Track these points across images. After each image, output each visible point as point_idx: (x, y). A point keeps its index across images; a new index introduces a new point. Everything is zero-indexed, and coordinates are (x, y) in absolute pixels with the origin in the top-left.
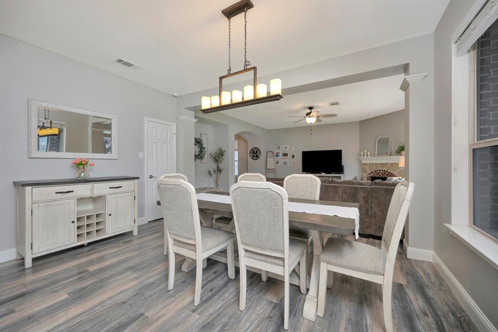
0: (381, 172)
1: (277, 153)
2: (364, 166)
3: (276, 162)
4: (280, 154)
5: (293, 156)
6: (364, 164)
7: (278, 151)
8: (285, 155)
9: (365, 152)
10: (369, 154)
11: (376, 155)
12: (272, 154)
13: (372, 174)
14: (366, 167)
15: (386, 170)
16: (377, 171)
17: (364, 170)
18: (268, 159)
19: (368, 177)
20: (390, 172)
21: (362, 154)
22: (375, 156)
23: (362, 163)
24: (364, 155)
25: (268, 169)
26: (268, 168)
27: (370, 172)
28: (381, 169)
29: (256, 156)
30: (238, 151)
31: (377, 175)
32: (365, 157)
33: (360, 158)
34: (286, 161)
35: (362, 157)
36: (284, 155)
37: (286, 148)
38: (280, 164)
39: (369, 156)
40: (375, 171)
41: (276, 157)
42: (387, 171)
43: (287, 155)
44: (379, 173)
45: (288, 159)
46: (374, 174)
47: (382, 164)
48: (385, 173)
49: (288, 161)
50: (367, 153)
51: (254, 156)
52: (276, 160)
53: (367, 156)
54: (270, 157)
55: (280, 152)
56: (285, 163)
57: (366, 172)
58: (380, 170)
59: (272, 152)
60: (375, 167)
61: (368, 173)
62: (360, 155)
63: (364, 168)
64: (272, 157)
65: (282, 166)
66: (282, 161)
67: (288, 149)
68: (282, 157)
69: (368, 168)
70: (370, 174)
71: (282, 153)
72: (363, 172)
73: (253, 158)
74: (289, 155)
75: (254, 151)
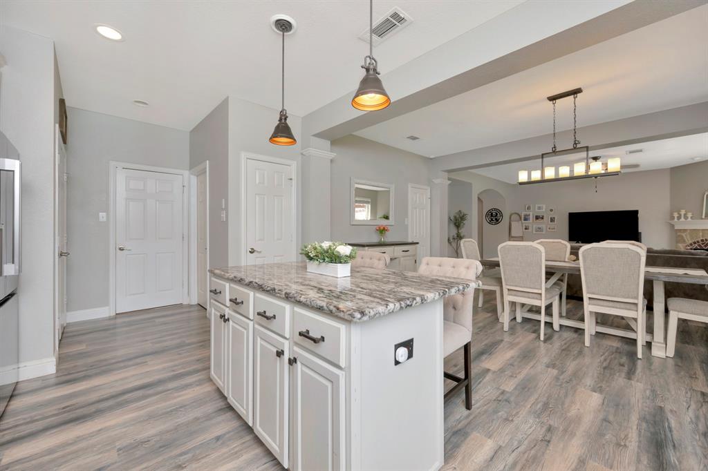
1: (526, 215)
2: (679, 234)
3: (524, 227)
4: (531, 216)
5: (552, 220)
6: (679, 231)
7: (527, 213)
8: (539, 218)
9: (683, 212)
10: (690, 215)
11: (703, 217)
12: (518, 217)
13: (696, 245)
14: (684, 235)
17: (679, 239)
18: (512, 223)
21: (676, 215)
22: (702, 219)
23: (676, 228)
24: (679, 218)
25: (513, 237)
27: (690, 242)
29: (496, 219)
32: (683, 219)
33: (672, 222)
34: (540, 226)
35: (676, 220)
36: (537, 219)
37: (540, 208)
38: (530, 230)
39: (689, 219)
40: (702, 240)
41: (525, 220)
43: (542, 218)
45: (544, 224)
46: (699, 245)
49: (544, 226)
50: (685, 215)
51: (491, 220)
52: (524, 225)
53: (686, 217)
54: (515, 221)
55: (531, 214)
56: (539, 228)
57: (684, 241)
59: (518, 214)
60: (701, 234)
61: (688, 244)
62: (672, 218)
63: (679, 236)
64: (518, 221)
65: (534, 232)
66: (534, 226)
67: (544, 210)
68: (533, 221)
69: (688, 236)
70: (691, 245)
71: (533, 215)
72: (677, 242)
73: (491, 222)
74: (545, 218)
75: (492, 213)
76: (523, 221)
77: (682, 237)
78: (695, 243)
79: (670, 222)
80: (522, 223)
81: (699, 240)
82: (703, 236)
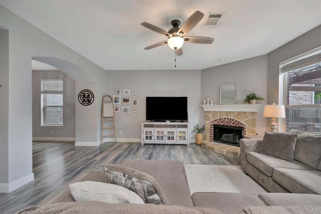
0: (226, 120)
1: (116, 98)
2: (206, 114)
3: (115, 109)
5: (135, 103)
6: (207, 112)
7: (117, 96)
8: (126, 100)
9: (208, 100)
10: (212, 102)
12: (110, 100)
13: (216, 122)
14: (209, 115)
15: (232, 118)
16: (222, 119)
17: (207, 118)
18: (104, 104)
19: (211, 125)
20: (236, 121)
21: (205, 102)
22: (219, 104)
23: (205, 110)
24: (206, 103)
25: (104, 117)
26: (105, 115)
27: (213, 120)
28: (226, 117)
29: (88, 100)
30: (63, 94)
31: (221, 123)
32: (208, 104)
35: (205, 105)
36: (124, 101)
37: (127, 92)
38: (119, 111)
39: (212, 104)
40: (220, 119)
41: (115, 102)
42: (233, 120)
44: (224, 121)
45: (129, 106)
46: (218, 122)
47: (227, 113)
48: (231, 122)
49: (129, 108)
50: (210, 101)
51: (84, 101)
53: (210, 103)
54: (108, 103)
55: (120, 96)
56: (126, 109)
57: (209, 120)
58: (225, 119)
59: (110, 97)
60: (219, 115)
61: (212, 121)
62: (203, 103)
63: (206, 115)
64: (110, 103)
65: (122, 113)
66: (122, 107)
67: (129, 94)
68: (122, 103)
69: (212, 116)
70: (213, 122)
71: (122, 98)
72: (205, 120)
73: (83, 103)
74: (130, 100)
75: (84, 94)
76: (114, 103)
77: (208, 115)
78: (215, 121)
79: (202, 106)
80: (113, 105)
81: (218, 118)
82: (220, 116)
